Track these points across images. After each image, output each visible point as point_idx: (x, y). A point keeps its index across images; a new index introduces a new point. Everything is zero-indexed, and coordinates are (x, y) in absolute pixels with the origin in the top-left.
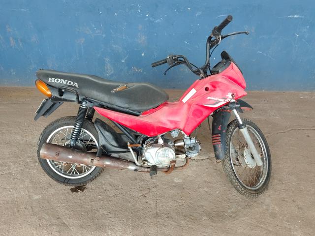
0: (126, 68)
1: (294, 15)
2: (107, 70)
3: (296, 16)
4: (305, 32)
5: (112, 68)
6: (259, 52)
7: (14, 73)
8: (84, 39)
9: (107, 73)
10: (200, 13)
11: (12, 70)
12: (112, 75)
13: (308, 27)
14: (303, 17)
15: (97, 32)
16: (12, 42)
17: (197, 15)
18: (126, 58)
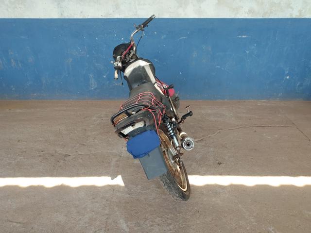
0: (108, 82)
1: (242, 35)
2: (92, 84)
3: (243, 37)
4: (253, 49)
5: (96, 83)
6: (217, 67)
7: (14, 89)
8: (71, 59)
9: (92, 87)
10: (165, 36)
11: (12, 87)
12: (95, 89)
13: (255, 45)
14: (250, 37)
15: (82, 53)
16: (13, 63)
17: (162, 38)
18: (107, 74)
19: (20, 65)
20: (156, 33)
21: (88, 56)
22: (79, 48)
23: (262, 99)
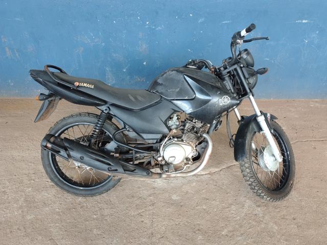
0: (128, 77)
3: (304, 21)
4: (314, 37)
5: (114, 78)
6: (266, 59)
9: (109, 83)
11: (10, 81)
12: (114, 85)
13: (317, 32)
14: (312, 22)
15: (96, 41)
16: (9, 53)
17: (199, 22)
18: (127, 67)
19: (17, 55)
20: (191, 15)
21: (103, 44)
22: (92, 35)
23: (315, 99)
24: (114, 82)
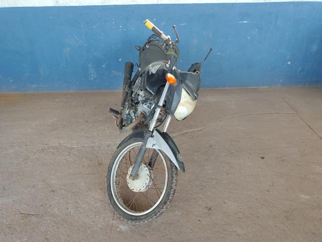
0: (107, 72)
1: (243, 21)
2: (91, 74)
4: (254, 35)
5: (95, 73)
6: (218, 53)
7: (11, 81)
8: (69, 49)
9: (91, 77)
10: (165, 23)
11: (9, 78)
12: (95, 79)
13: (257, 30)
14: (251, 22)
15: (80, 42)
17: (162, 25)
18: (106, 63)
21: (86, 45)
22: (77, 37)
23: (263, 86)
24: (95, 76)
